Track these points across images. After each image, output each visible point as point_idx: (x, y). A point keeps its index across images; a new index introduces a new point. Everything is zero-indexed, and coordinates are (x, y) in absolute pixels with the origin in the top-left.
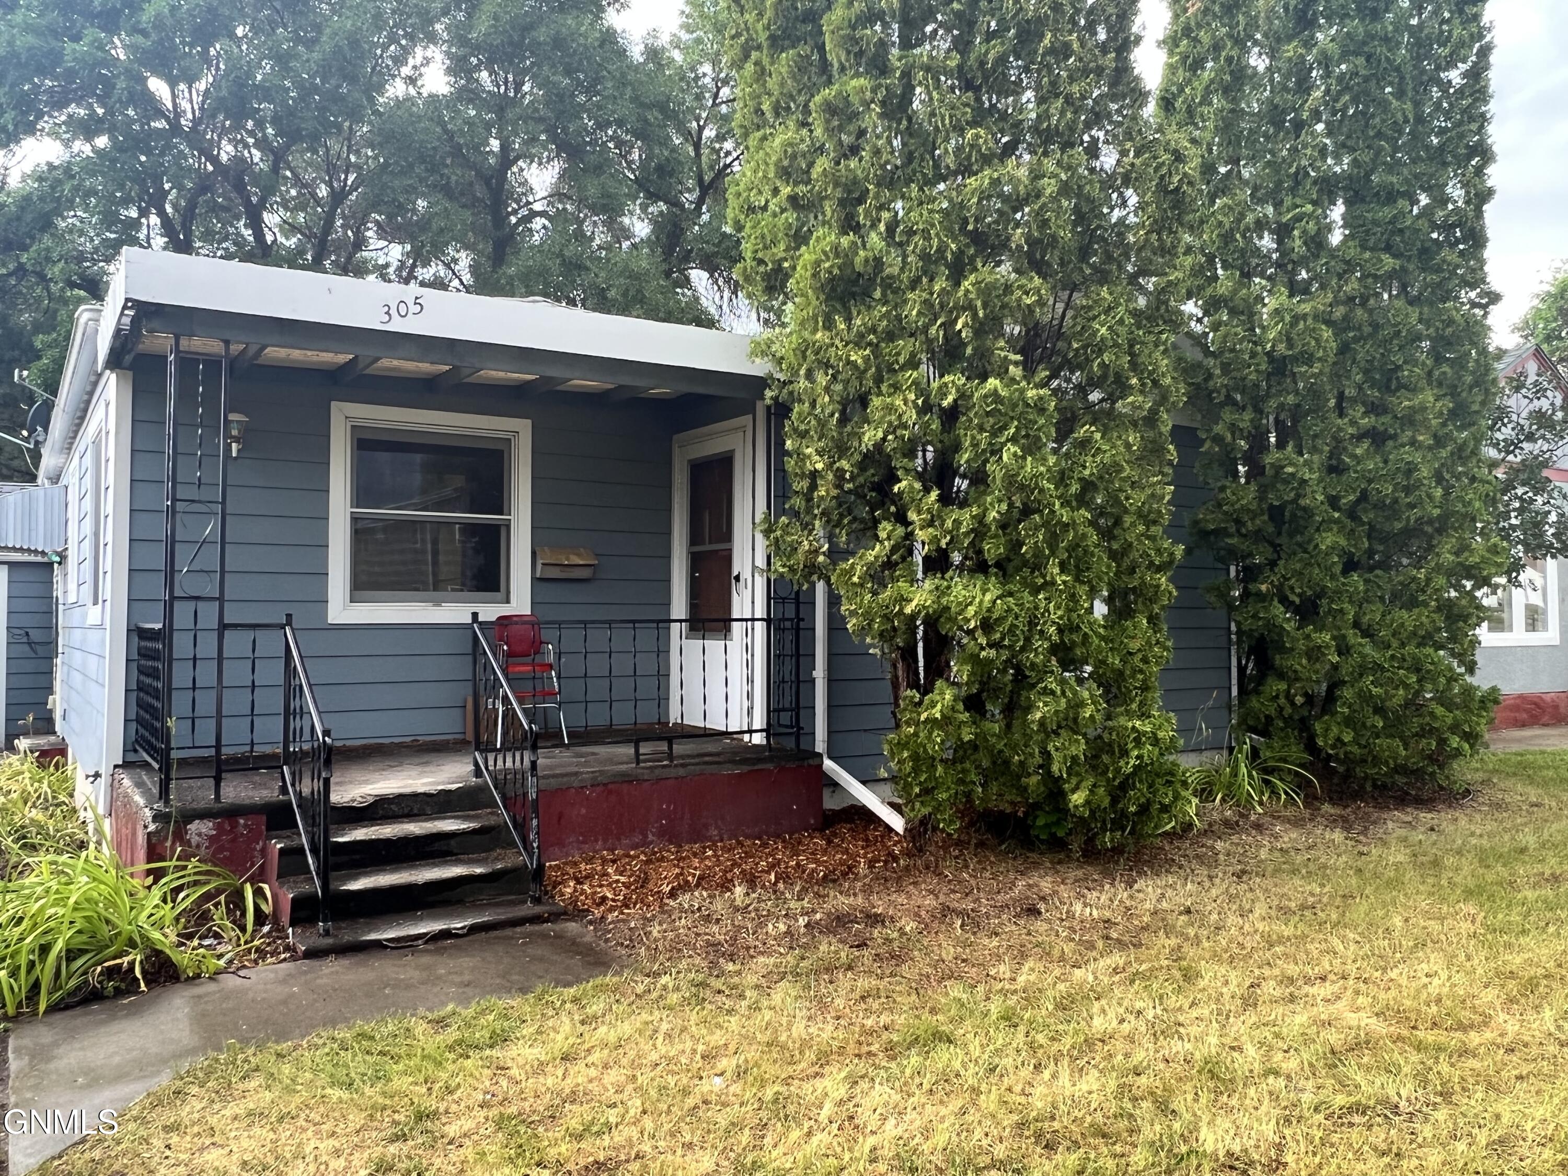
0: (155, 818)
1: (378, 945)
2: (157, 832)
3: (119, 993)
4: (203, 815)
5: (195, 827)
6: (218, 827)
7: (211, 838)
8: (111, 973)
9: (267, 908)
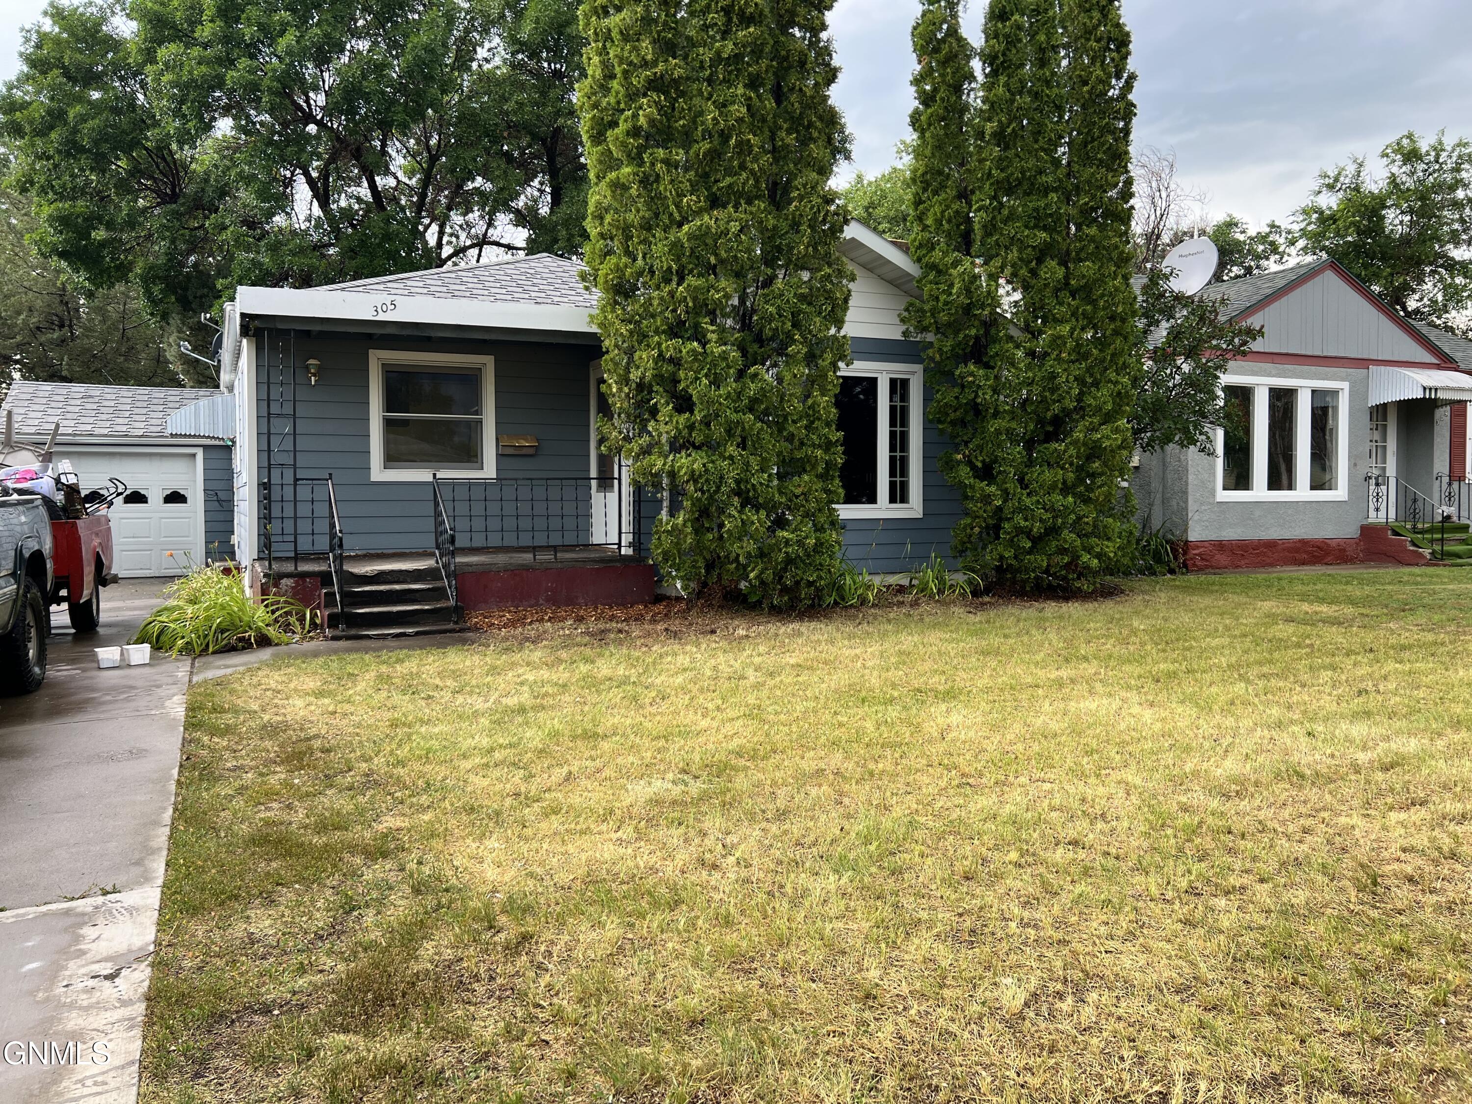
0: (264, 576)
1: (368, 637)
2: (266, 583)
3: (244, 648)
4: (288, 575)
5: (284, 581)
6: (296, 582)
7: (292, 588)
8: (240, 640)
9: (318, 621)
